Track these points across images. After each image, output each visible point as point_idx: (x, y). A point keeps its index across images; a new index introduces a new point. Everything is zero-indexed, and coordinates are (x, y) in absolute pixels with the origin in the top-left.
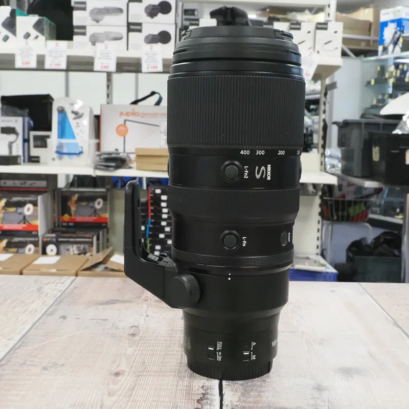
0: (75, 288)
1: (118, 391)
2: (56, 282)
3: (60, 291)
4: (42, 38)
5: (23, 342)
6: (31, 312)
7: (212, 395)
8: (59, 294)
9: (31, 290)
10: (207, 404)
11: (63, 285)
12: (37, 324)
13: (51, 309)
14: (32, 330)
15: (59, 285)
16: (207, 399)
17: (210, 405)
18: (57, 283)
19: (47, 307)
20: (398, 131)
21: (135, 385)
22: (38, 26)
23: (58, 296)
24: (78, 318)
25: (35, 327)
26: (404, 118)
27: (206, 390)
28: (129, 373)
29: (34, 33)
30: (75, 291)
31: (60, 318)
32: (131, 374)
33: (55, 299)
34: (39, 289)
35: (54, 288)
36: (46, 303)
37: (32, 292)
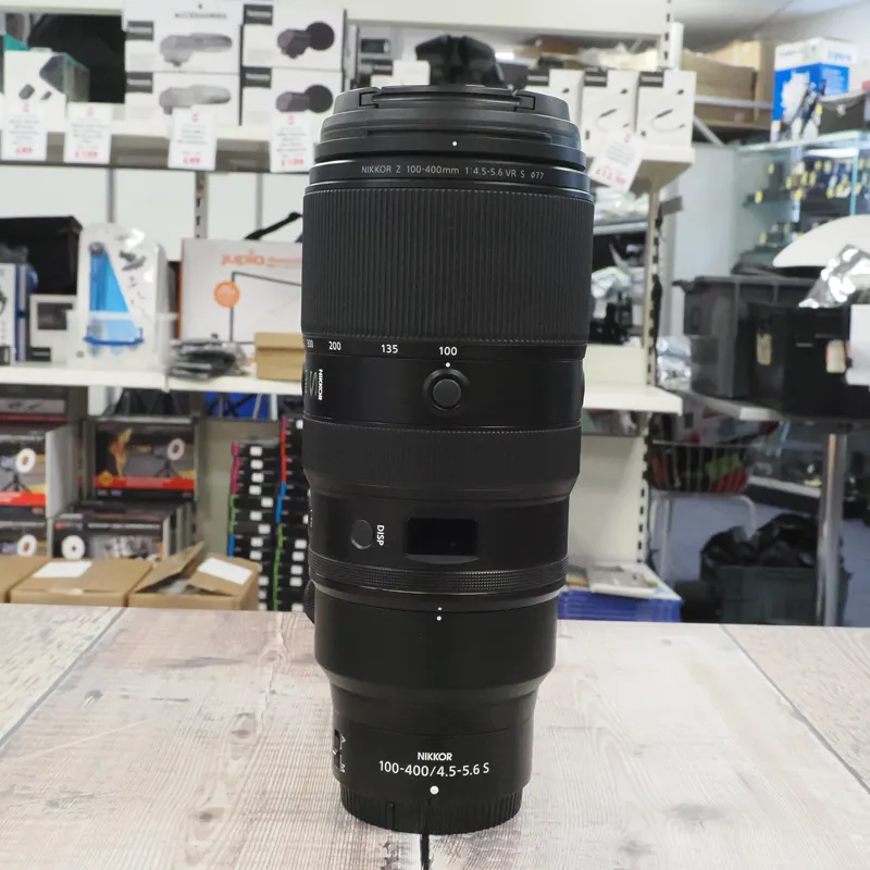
0: (122, 631)
1: (208, 851)
2: (80, 619)
3: (88, 638)
4: (59, 97)
6: (27, 682)
7: (405, 861)
8: (87, 644)
9: (29, 635)
11: (95, 626)
12: (37, 710)
13: (68, 677)
14: (29, 721)
15: (86, 626)
18: (82, 622)
19: (62, 672)
20: (810, 303)
21: (244, 841)
22: (50, 72)
23: (83, 649)
24: (126, 697)
26: (824, 275)
27: (393, 852)
28: (232, 814)
29: (42, 86)
30: (121, 639)
31: (88, 695)
32: (234, 818)
33: (78, 655)
34: (45, 635)
35: (75, 631)
36: (57, 664)
37: (30, 638)
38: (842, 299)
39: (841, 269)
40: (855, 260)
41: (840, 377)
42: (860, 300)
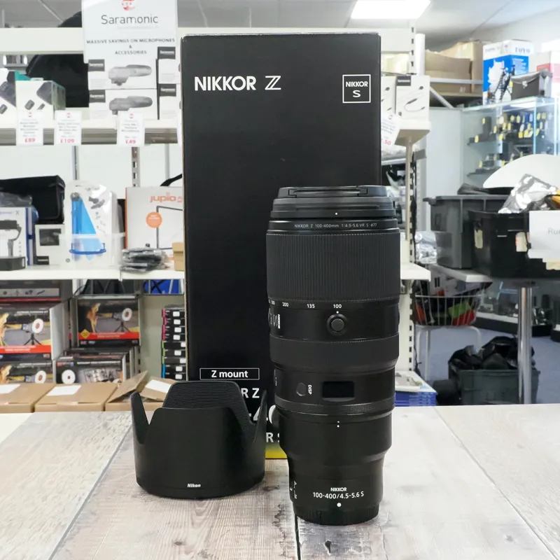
1: (205, 511)
2: (120, 417)
3: (127, 426)
4: (49, 108)
5: (107, 475)
6: (105, 447)
7: (287, 511)
9: (98, 426)
10: (284, 518)
12: (114, 459)
15: (123, 421)
16: (284, 515)
17: (287, 519)
20: (504, 210)
23: (126, 431)
25: (113, 462)
26: (513, 192)
27: (282, 508)
29: (39, 101)
33: (123, 435)
34: (105, 425)
35: (119, 424)
36: (116, 438)
37: (99, 428)
38: (524, 207)
39: (523, 189)
40: (531, 183)
41: (524, 254)
42: (534, 208)
